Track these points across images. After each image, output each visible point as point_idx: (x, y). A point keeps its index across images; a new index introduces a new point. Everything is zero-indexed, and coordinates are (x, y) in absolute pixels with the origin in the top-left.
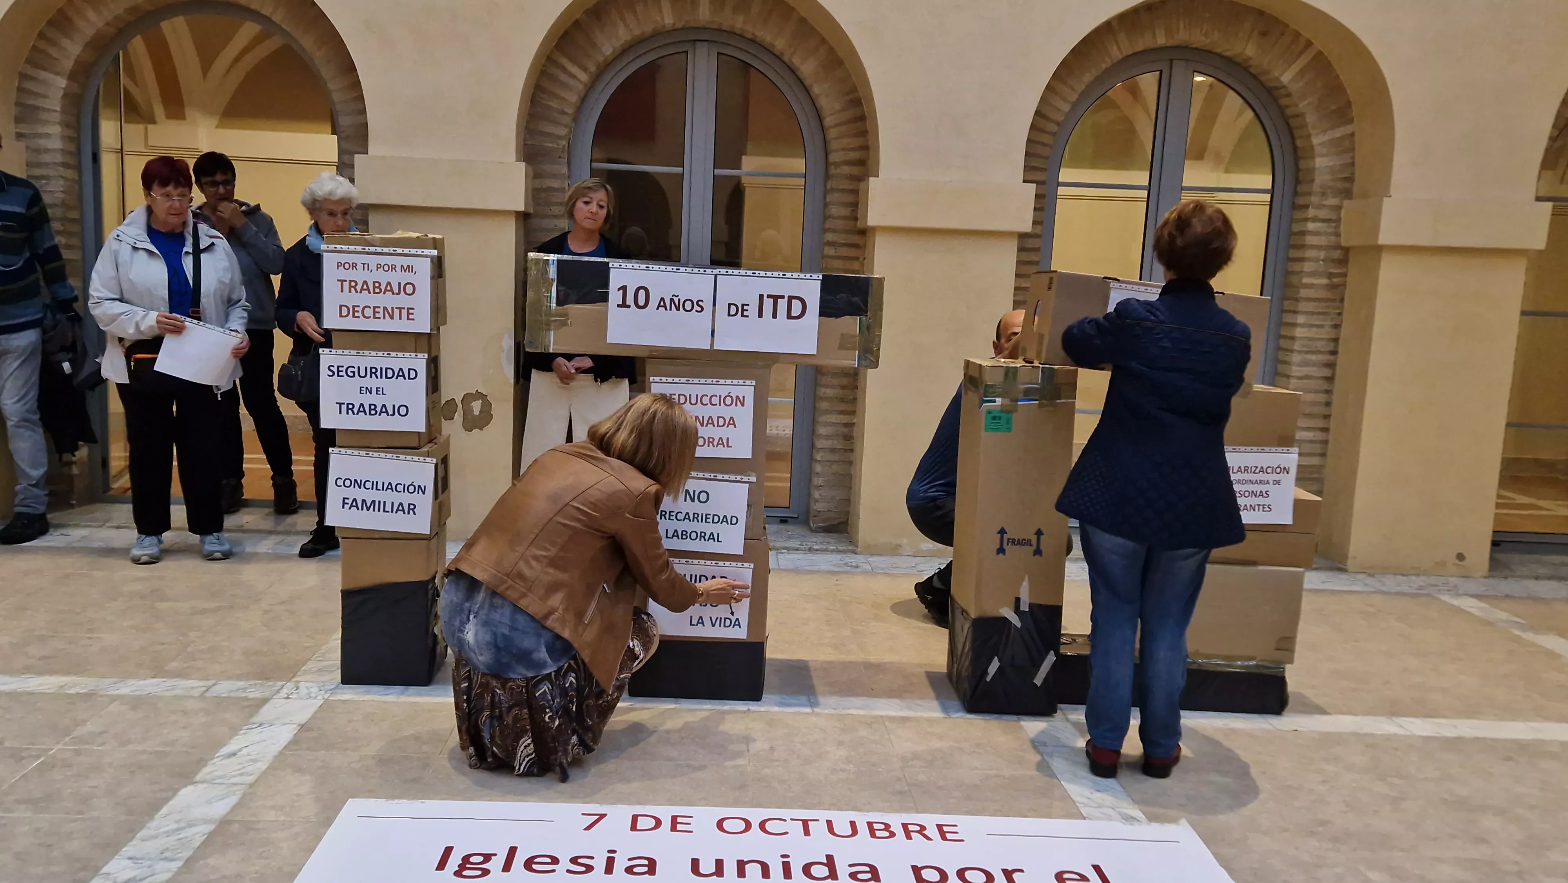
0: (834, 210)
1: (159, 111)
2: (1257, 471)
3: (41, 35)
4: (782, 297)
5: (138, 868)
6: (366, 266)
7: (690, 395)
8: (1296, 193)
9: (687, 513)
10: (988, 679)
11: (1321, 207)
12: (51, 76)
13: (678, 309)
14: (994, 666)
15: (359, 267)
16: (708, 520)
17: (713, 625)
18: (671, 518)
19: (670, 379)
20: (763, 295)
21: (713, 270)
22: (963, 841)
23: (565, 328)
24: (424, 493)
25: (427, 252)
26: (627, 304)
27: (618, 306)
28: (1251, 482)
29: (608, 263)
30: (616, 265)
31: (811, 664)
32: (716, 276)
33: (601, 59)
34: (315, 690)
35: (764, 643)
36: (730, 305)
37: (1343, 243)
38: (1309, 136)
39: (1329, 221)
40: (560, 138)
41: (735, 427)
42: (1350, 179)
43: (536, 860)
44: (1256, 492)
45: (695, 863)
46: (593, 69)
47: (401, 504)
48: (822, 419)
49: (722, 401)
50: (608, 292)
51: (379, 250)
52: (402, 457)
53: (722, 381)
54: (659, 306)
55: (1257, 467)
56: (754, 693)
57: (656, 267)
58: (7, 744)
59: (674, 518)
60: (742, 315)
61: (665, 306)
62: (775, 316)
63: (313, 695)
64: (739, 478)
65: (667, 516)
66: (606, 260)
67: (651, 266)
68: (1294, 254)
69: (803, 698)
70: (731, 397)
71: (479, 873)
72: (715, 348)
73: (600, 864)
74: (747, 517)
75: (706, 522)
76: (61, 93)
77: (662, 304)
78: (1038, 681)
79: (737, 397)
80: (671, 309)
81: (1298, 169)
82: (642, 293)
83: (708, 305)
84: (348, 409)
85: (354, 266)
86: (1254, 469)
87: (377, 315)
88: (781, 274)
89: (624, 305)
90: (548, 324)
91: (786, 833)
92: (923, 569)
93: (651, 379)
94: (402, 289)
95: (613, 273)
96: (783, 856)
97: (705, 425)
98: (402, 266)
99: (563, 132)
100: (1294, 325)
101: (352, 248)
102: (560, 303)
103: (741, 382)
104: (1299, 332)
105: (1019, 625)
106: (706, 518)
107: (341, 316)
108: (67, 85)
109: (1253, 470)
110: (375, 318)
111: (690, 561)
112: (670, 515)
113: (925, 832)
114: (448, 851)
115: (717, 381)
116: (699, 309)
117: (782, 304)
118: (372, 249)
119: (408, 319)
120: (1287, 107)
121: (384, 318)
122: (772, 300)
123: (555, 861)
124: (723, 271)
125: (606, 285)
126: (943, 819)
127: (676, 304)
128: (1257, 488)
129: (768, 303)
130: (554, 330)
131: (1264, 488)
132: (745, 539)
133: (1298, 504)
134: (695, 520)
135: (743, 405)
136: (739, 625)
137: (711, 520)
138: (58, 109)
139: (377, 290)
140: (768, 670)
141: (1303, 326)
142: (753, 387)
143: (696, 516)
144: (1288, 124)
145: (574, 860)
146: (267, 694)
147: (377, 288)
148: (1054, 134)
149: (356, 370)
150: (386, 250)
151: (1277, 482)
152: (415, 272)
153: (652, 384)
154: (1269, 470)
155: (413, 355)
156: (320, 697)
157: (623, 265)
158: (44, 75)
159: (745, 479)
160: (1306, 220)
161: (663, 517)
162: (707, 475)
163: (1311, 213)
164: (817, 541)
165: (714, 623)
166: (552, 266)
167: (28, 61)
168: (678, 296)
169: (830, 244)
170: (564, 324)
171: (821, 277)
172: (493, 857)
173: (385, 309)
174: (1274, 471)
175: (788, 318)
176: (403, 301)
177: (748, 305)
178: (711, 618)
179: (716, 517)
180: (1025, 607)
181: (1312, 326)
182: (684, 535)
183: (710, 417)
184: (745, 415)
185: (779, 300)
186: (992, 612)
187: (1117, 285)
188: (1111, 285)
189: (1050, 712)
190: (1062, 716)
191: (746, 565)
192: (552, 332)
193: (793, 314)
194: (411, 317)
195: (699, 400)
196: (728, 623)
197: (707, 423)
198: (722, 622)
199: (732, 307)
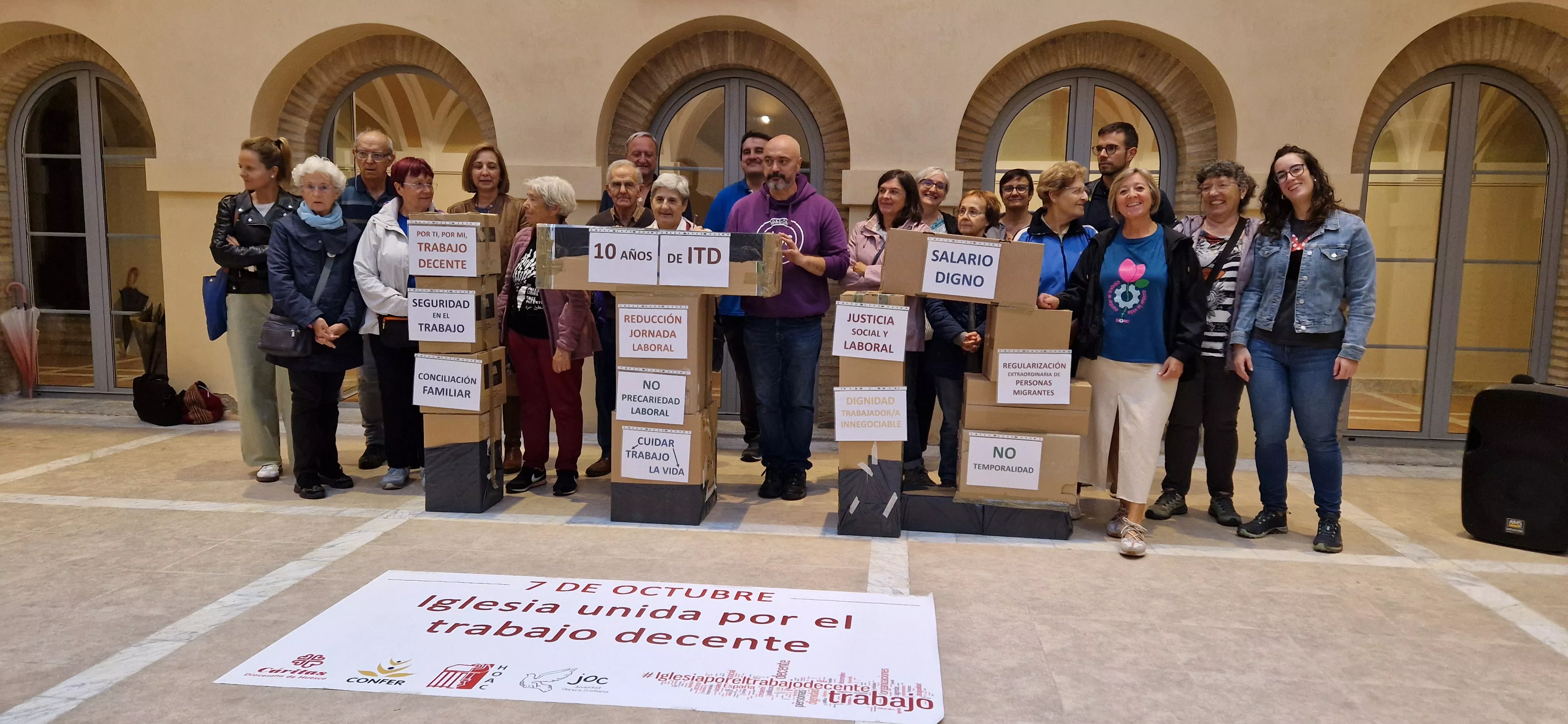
2: (1042, 366)
4: (704, 249)
5: (242, 599)
7: (645, 316)
9: (646, 396)
10: (851, 513)
12: (299, 119)
13: (635, 258)
14: (856, 503)
15: (432, 234)
17: (665, 473)
18: (635, 399)
19: (631, 306)
20: (691, 248)
23: (561, 273)
24: (475, 383)
25: (473, 224)
26: (601, 255)
27: (596, 257)
28: (1038, 374)
32: (659, 236)
34: (404, 514)
36: (669, 255)
38: (1182, 130)
41: (675, 337)
44: (1042, 381)
45: (583, 609)
47: (460, 391)
49: (666, 320)
50: (589, 248)
51: (443, 223)
52: (461, 359)
53: (666, 306)
54: (622, 256)
59: (637, 399)
60: (678, 262)
61: (626, 257)
62: (700, 262)
63: (401, 517)
64: (679, 372)
65: (632, 399)
66: (587, 227)
69: (729, 525)
70: (672, 316)
71: (444, 608)
72: (660, 284)
73: (523, 606)
74: (685, 399)
75: (658, 402)
76: (305, 131)
77: (624, 254)
78: (886, 513)
79: (676, 317)
80: (630, 258)
82: (611, 248)
83: (654, 255)
84: (426, 328)
85: (428, 234)
86: (1039, 365)
87: (443, 266)
89: (599, 256)
91: (657, 594)
94: (458, 248)
97: (655, 336)
98: (458, 233)
101: (426, 222)
102: (556, 256)
103: (679, 307)
105: (871, 475)
106: (658, 400)
107: (420, 267)
108: (309, 125)
110: (441, 267)
111: (649, 428)
114: (432, 597)
115: (662, 306)
116: (649, 258)
117: (705, 254)
118: (439, 222)
119: (463, 268)
120: (1166, 108)
121: (448, 267)
122: (697, 251)
123: (496, 604)
124: (664, 232)
125: (587, 243)
127: (634, 255)
128: (1043, 378)
129: (695, 253)
130: (555, 274)
131: (1047, 379)
132: (685, 414)
133: (1073, 390)
134: (651, 401)
135: (680, 322)
136: (683, 473)
137: (661, 401)
138: (303, 141)
142: (686, 310)
143: (651, 399)
144: (1170, 122)
145: (508, 604)
146: (375, 516)
147: (442, 248)
148: (985, 134)
149: (431, 302)
150: (448, 223)
151: (1058, 374)
152: (466, 237)
154: (1051, 366)
155: (466, 292)
156: (406, 518)
158: (294, 119)
159: (684, 373)
161: (629, 399)
162: (658, 371)
165: (666, 471)
168: (634, 250)
170: (560, 270)
171: (730, 235)
172: (458, 601)
173: (448, 261)
174: (1055, 366)
175: (708, 263)
176: (459, 256)
177: (681, 255)
178: (664, 468)
179: (665, 399)
180: (875, 462)
182: (644, 412)
183: (659, 331)
184: (682, 330)
185: (702, 251)
186: (853, 466)
187: (932, 239)
188: (928, 238)
189: (896, 535)
190: (905, 537)
191: (687, 432)
192: (553, 276)
193: (712, 260)
194: (464, 266)
195: (651, 319)
196: (675, 471)
197: (657, 335)
198: (671, 471)
199: (671, 256)
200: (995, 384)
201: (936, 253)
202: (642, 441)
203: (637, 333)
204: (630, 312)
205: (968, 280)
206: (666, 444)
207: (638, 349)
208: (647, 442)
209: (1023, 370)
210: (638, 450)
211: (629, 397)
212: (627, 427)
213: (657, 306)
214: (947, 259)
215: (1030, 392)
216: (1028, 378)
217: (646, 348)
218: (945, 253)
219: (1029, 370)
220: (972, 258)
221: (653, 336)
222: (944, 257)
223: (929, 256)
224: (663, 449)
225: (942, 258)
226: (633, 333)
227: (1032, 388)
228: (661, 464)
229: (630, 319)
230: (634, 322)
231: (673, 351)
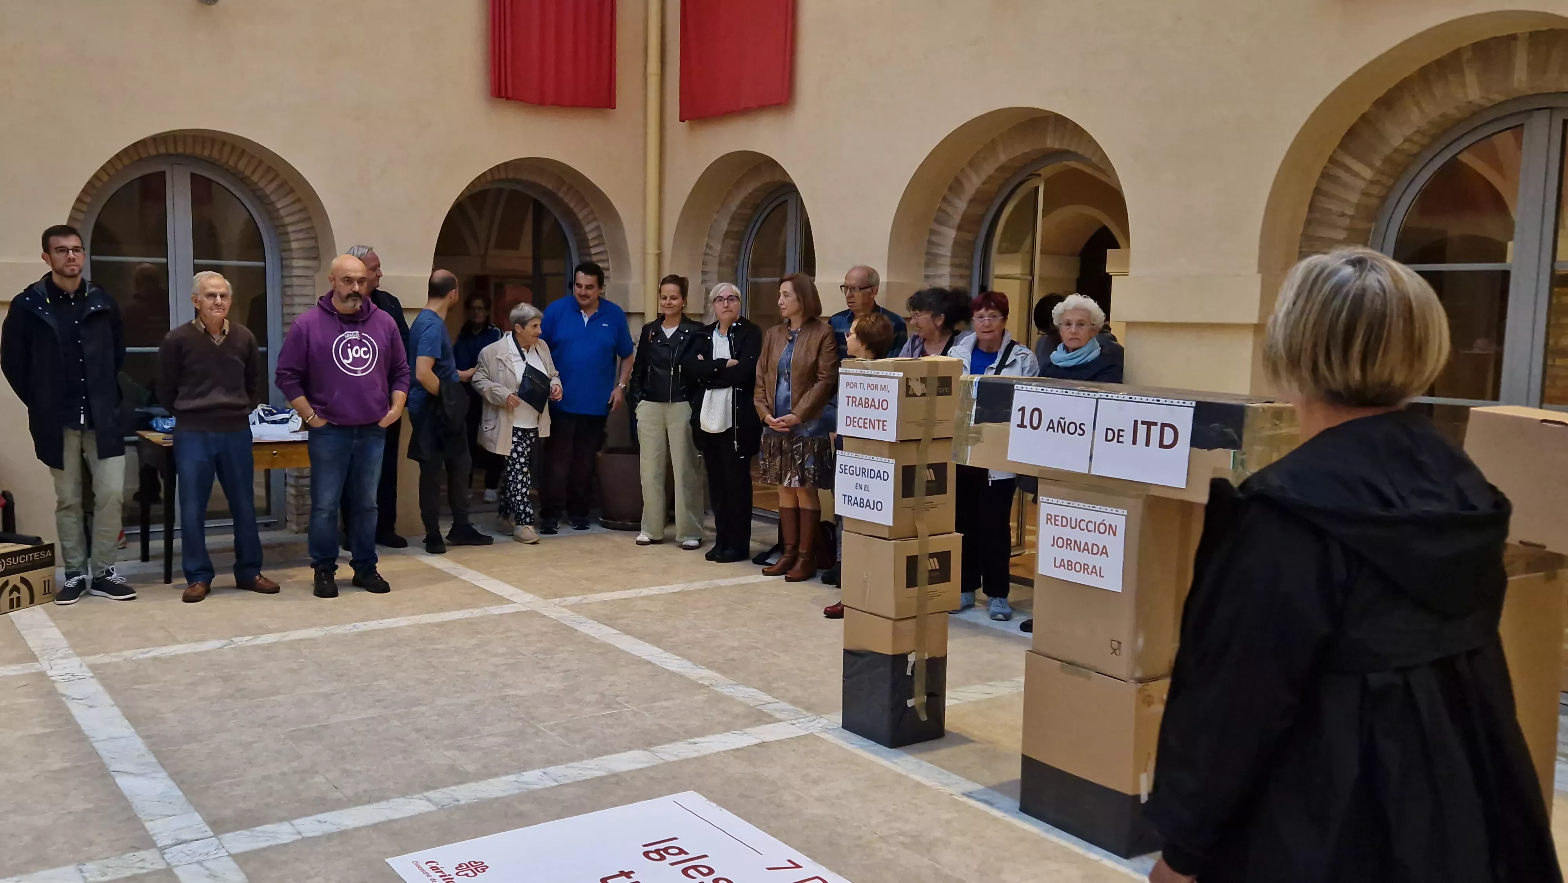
4: (1155, 424)
7: (1071, 519)
13: (1063, 431)
15: (859, 386)
19: (1055, 501)
20: (1137, 421)
21: (1096, 394)
23: (979, 445)
25: (897, 374)
26: (1025, 424)
27: (1018, 426)
30: (1020, 387)
32: (1097, 399)
36: (1107, 429)
41: (1107, 556)
49: (1097, 528)
50: (1011, 412)
53: (1097, 508)
54: (1049, 427)
57: (1048, 389)
60: (1118, 441)
61: (1053, 428)
62: (1147, 444)
67: (1044, 389)
70: (1105, 525)
72: (1092, 473)
77: (1051, 426)
79: (1110, 525)
80: (1058, 431)
82: (1036, 413)
83: (1088, 428)
84: (849, 500)
85: (856, 386)
87: (866, 426)
88: (1156, 399)
89: (1022, 425)
90: (967, 440)
93: (1042, 499)
94: (881, 405)
95: (1016, 394)
97: (1081, 550)
98: (882, 386)
101: (856, 371)
102: (976, 421)
103: (1114, 511)
107: (847, 425)
110: (864, 427)
115: (1093, 507)
116: (1081, 432)
117: (1155, 431)
118: (866, 372)
119: (883, 430)
121: (870, 428)
122: (1145, 426)
124: (1104, 395)
127: (1060, 426)
129: (1142, 429)
130: (972, 446)
135: (1115, 534)
142: (1124, 517)
147: (867, 404)
149: (855, 470)
152: (889, 391)
153: (1042, 504)
155: (886, 461)
157: (1033, 389)
166: (975, 386)
168: (1063, 419)
170: (978, 440)
171: (1194, 404)
173: (870, 420)
175: (1160, 447)
176: (880, 414)
177: (1124, 431)
183: (1086, 544)
184: (1116, 545)
185: (1152, 427)
192: (970, 447)
193: (1165, 443)
194: (885, 428)
195: (1079, 523)
197: (1084, 550)
199: (1110, 432)
203: (1060, 543)
204: (1054, 510)
207: (1061, 565)
213: (1087, 506)
217: (1070, 566)
221: (1079, 550)
226: (1055, 542)
229: (1053, 520)
230: (1058, 525)
231: (1103, 577)
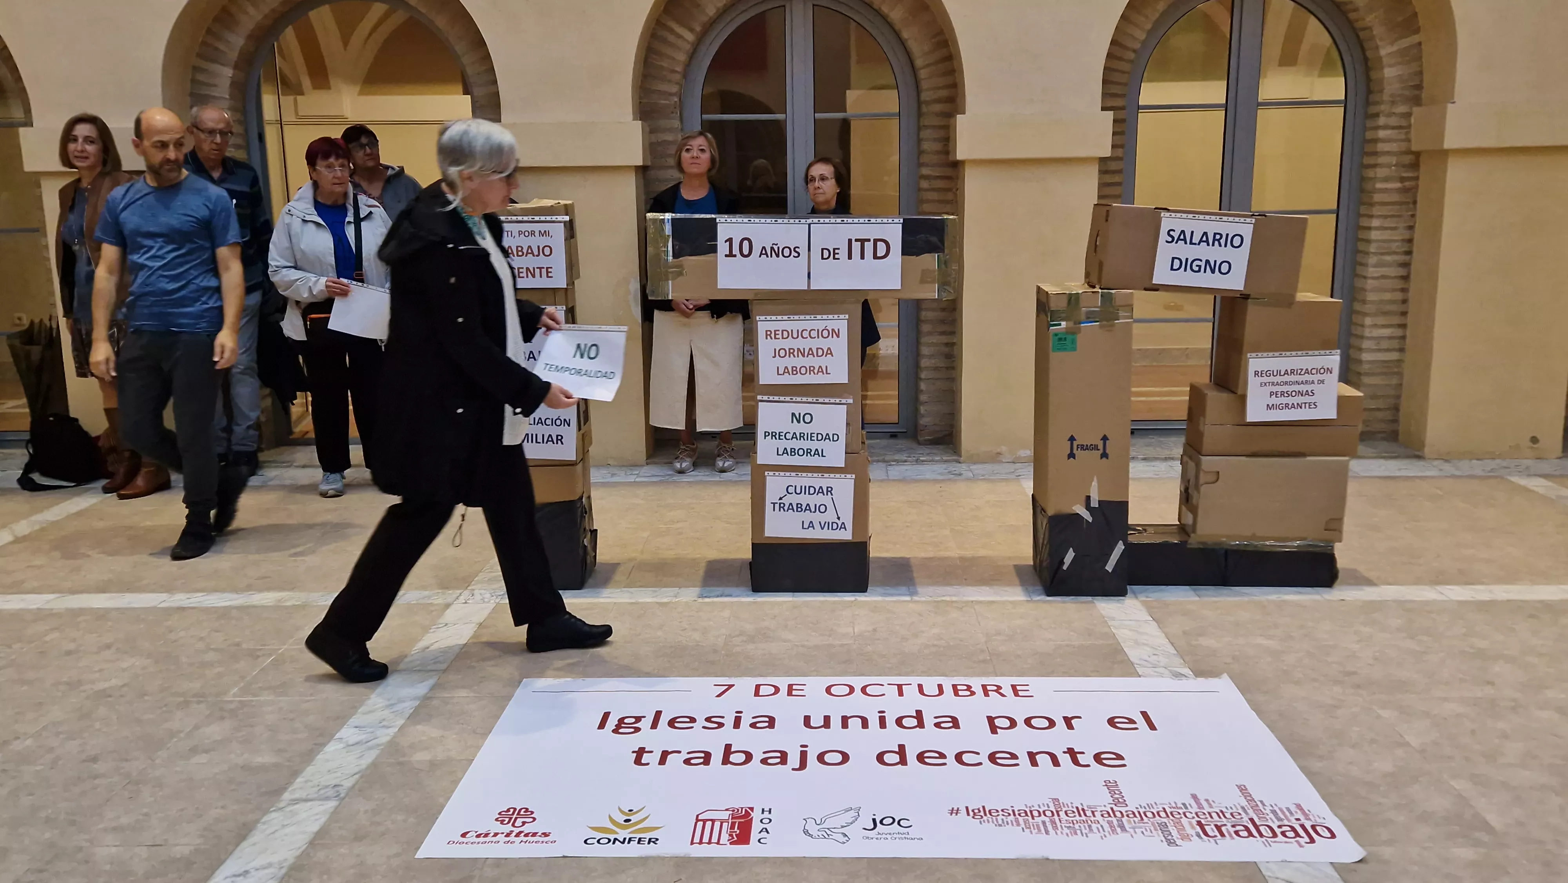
0: (926, 146)
1: (306, 82)
2: (1302, 373)
3: (209, 31)
4: (869, 240)
5: (364, 734)
6: (510, 233)
7: (792, 331)
8: (1368, 103)
9: (795, 433)
10: (1065, 567)
11: (1390, 115)
12: (218, 67)
13: (778, 256)
14: (1070, 556)
16: (813, 438)
17: (822, 529)
18: (781, 437)
19: (774, 318)
20: (851, 239)
21: (807, 220)
22: (1032, 696)
23: (680, 278)
24: (569, 425)
25: (560, 218)
26: (734, 253)
27: (726, 256)
28: (1297, 383)
29: (715, 219)
30: (723, 220)
31: (913, 561)
32: (809, 225)
33: (705, 19)
34: (488, 595)
35: (866, 542)
36: (823, 249)
37: (1414, 148)
38: (1377, 48)
39: (1400, 127)
40: (671, 94)
41: (833, 356)
42: (1419, 87)
43: (678, 720)
44: (1303, 391)
45: (807, 721)
46: (698, 29)
47: (550, 436)
48: (924, 340)
49: (820, 334)
50: (717, 244)
51: (520, 218)
53: (819, 317)
54: (761, 254)
55: (1302, 369)
56: (860, 586)
57: (757, 220)
58: (244, 646)
59: (783, 437)
60: (834, 258)
61: (766, 254)
62: (862, 257)
63: (486, 600)
64: (838, 401)
65: (777, 437)
66: (713, 216)
67: (752, 220)
68: (1368, 160)
69: (904, 589)
70: (827, 330)
71: (632, 730)
72: (811, 288)
73: (729, 721)
74: (846, 434)
75: (811, 440)
76: (229, 82)
77: (763, 252)
78: (1109, 567)
79: (833, 330)
80: (771, 256)
81: (1369, 79)
82: (746, 243)
83: (803, 250)
86: (1299, 371)
87: (521, 275)
88: (866, 220)
89: (731, 255)
90: (667, 275)
91: (884, 695)
92: (1021, 474)
93: (757, 318)
94: (541, 251)
95: (720, 228)
96: (879, 712)
97: (806, 355)
98: (540, 231)
99: (674, 89)
100: (1369, 228)
102: (675, 256)
103: (836, 316)
104: (1374, 235)
105: (1090, 520)
106: (811, 437)
108: (234, 75)
109: (1299, 373)
111: (800, 474)
112: (779, 436)
113: (1001, 691)
114: (606, 716)
115: (814, 317)
116: (796, 255)
117: (869, 246)
118: (514, 218)
119: (548, 277)
120: (1357, 21)
121: (527, 277)
122: (859, 243)
123: (693, 720)
124: (816, 220)
125: (714, 238)
126: (1016, 680)
127: (775, 252)
128: (1303, 388)
129: (856, 246)
130: (672, 280)
131: (1309, 388)
132: (846, 453)
133: (1342, 402)
134: (802, 438)
135: (838, 336)
136: (845, 528)
137: (815, 438)
138: (227, 96)
139: (520, 253)
140: (872, 566)
141: (1377, 228)
142: (846, 320)
143: (802, 436)
144: (1358, 36)
145: (708, 719)
146: (449, 600)
148: (1131, 61)
150: (526, 218)
151: (1322, 382)
152: (551, 236)
153: (759, 322)
154: (1314, 371)
156: (492, 601)
157: (729, 220)
158: (213, 67)
159: (844, 401)
160: (1377, 128)
161: (774, 437)
162: (810, 400)
163: (1382, 121)
164: (923, 453)
165: (823, 526)
166: (667, 224)
167: (200, 56)
168: (777, 244)
169: (923, 177)
170: (680, 274)
171: (902, 221)
172: (643, 719)
173: (528, 269)
174: (1318, 371)
175: (874, 258)
176: (542, 261)
177: (838, 249)
178: (820, 522)
179: (819, 436)
180: (1094, 504)
181: (1386, 228)
182: (793, 452)
183: (811, 349)
184: (840, 345)
185: (866, 243)
186: (1066, 510)
187: (1168, 214)
188: (1162, 215)
189: (1122, 593)
190: (1132, 595)
191: (849, 476)
192: (670, 282)
194: (550, 275)
195: (800, 334)
196: (835, 526)
197: (808, 354)
198: (830, 525)
199: (825, 251)
200: (1243, 399)
201: (1171, 233)
202: (791, 490)
203: (782, 353)
204: (772, 326)
205: (1211, 267)
206: (823, 492)
207: (784, 372)
208: (798, 491)
209: (1279, 379)
210: (786, 501)
211: (773, 435)
212: (771, 473)
213: (808, 317)
214: (1185, 240)
215: (1287, 405)
216: (1285, 388)
217: (795, 371)
218: (1183, 232)
219: (1287, 378)
220: (1217, 238)
221: (803, 356)
222: (1182, 237)
223: (1163, 236)
224: (819, 499)
225: (1179, 239)
226: (776, 353)
227: (1290, 400)
228: (817, 517)
229: (773, 335)
230: (779, 339)
231: (829, 374)
